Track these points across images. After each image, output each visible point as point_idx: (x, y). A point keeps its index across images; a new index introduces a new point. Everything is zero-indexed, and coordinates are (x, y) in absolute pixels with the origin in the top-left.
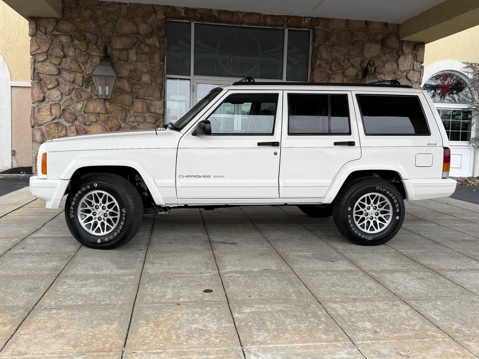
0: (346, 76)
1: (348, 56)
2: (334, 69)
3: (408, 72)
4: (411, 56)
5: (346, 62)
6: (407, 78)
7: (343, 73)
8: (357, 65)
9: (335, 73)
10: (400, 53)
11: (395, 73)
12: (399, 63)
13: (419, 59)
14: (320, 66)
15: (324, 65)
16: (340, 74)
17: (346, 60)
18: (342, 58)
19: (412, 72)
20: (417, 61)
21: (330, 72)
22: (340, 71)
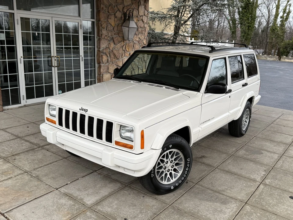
0: (116, 17)
1: (116, 3)
2: (110, 12)
3: (142, 16)
4: (143, 6)
5: (116, 8)
6: (142, 20)
7: (115, 15)
8: (121, 10)
9: (111, 15)
10: (139, 4)
11: (137, 17)
12: (139, 10)
13: (147, 9)
14: (103, 8)
15: (105, 8)
16: (113, 15)
17: (115, 6)
18: (114, 5)
19: (144, 16)
20: (146, 10)
21: (108, 14)
22: (113, 13)
